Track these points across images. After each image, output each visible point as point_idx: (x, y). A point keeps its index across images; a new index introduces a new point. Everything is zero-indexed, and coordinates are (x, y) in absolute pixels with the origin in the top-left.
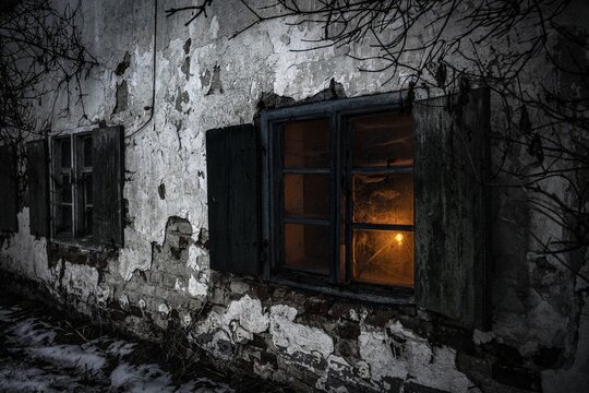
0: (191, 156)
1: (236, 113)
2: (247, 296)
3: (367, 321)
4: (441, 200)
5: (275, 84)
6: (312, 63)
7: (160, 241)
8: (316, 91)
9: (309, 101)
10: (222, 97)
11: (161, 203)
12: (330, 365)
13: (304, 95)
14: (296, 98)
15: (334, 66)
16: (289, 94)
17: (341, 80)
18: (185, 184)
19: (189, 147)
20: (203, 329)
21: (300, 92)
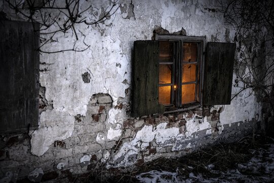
0: (112, 54)
1: (143, 32)
2: (145, 126)
3: (188, 117)
4: (217, 72)
5: (162, 23)
6: (177, 18)
7: (83, 113)
8: (177, 31)
9: (174, 34)
10: (134, 22)
11: (84, 86)
12: (177, 139)
13: (173, 32)
14: (170, 32)
15: (183, 22)
16: (167, 29)
17: (185, 28)
18: (107, 72)
19: (109, 48)
20: (119, 155)
21: (172, 30)
